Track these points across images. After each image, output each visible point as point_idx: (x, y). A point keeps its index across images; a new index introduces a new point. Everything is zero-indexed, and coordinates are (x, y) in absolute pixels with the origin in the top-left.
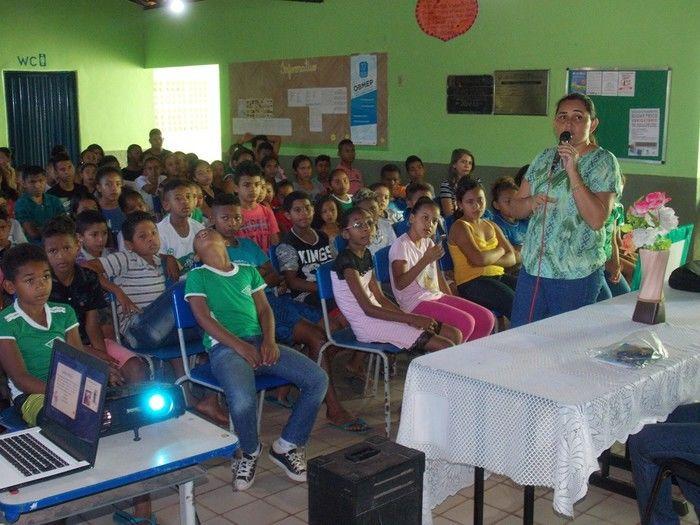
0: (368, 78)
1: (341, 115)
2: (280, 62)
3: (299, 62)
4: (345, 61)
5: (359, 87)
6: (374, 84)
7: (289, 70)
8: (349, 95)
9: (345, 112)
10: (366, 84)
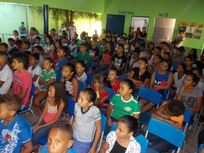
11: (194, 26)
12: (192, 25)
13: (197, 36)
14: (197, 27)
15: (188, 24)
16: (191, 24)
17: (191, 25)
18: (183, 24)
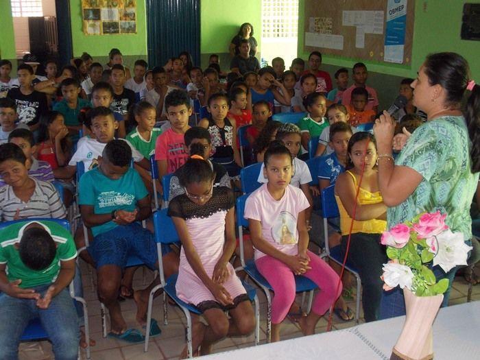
5: (393, 11)
6: (405, 9)
8: (385, 18)
9: (381, 33)
10: (398, 9)
11: (115, 6)
12: (112, 3)
13: (127, 26)
14: (122, 7)
17: (110, 4)
18: (92, 3)
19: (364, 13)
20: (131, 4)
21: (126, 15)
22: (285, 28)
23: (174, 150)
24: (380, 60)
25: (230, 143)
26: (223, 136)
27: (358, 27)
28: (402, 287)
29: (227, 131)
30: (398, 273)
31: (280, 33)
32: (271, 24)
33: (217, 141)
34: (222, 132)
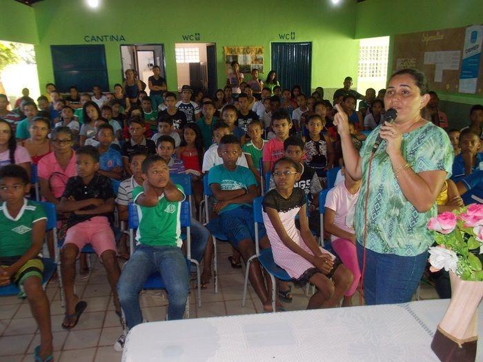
0: (476, 43)
1: (454, 71)
2: (422, 33)
3: (433, 33)
4: (462, 31)
5: (469, 50)
6: (480, 47)
7: (427, 39)
8: (461, 57)
9: (457, 69)
10: (474, 48)
11: (249, 53)
12: (246, 51)
14: (254, 54)
15: (238, 49)
16: (244, 49)
18: (231, 51)
19: (443, 53)
20: (260, 51)
21: (256, 60)
22: (379, 69)
23: (276, 154)
24: (455, 91)
25: (324, 152)
26: (317, 148)
27: (437, 65)
28: (447, 270)
29: (320, 144)
30: (443, 256)
31: (375, 74)
32: (368, 66)
33: (313, 152)
34: (317, 145)
